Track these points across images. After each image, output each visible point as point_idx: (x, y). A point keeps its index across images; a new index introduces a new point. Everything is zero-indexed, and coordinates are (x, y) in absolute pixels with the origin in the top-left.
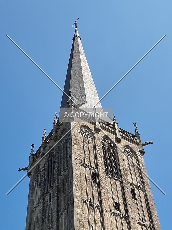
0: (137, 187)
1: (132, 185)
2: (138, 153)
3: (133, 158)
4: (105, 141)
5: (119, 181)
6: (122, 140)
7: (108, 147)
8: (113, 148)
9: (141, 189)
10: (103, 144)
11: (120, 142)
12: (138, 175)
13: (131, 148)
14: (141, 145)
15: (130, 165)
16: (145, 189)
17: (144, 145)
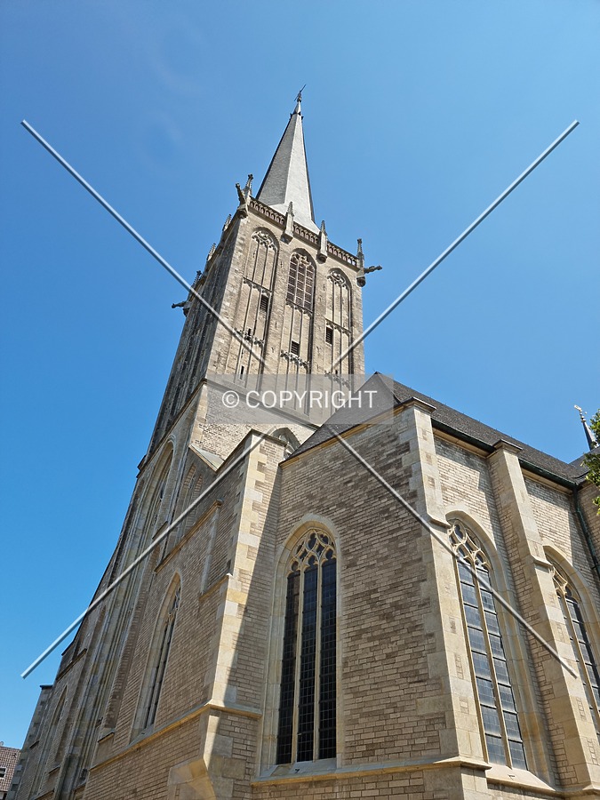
0: (338, 327)
1: (330, 323)
2: (354, 282)
3: (344, 288)
4: (298, 257)
5: (309, 315)
6: (328, 259)
7: (302, 265)
8: (310, 268)
9: (346, 332)
10: (293, 260)
11: (324, 261)
12: (345, 313)
13: (343, 274)
14: (362, 271)
15: (335, 297)
16: (351, 333)
17: (366, 271)
